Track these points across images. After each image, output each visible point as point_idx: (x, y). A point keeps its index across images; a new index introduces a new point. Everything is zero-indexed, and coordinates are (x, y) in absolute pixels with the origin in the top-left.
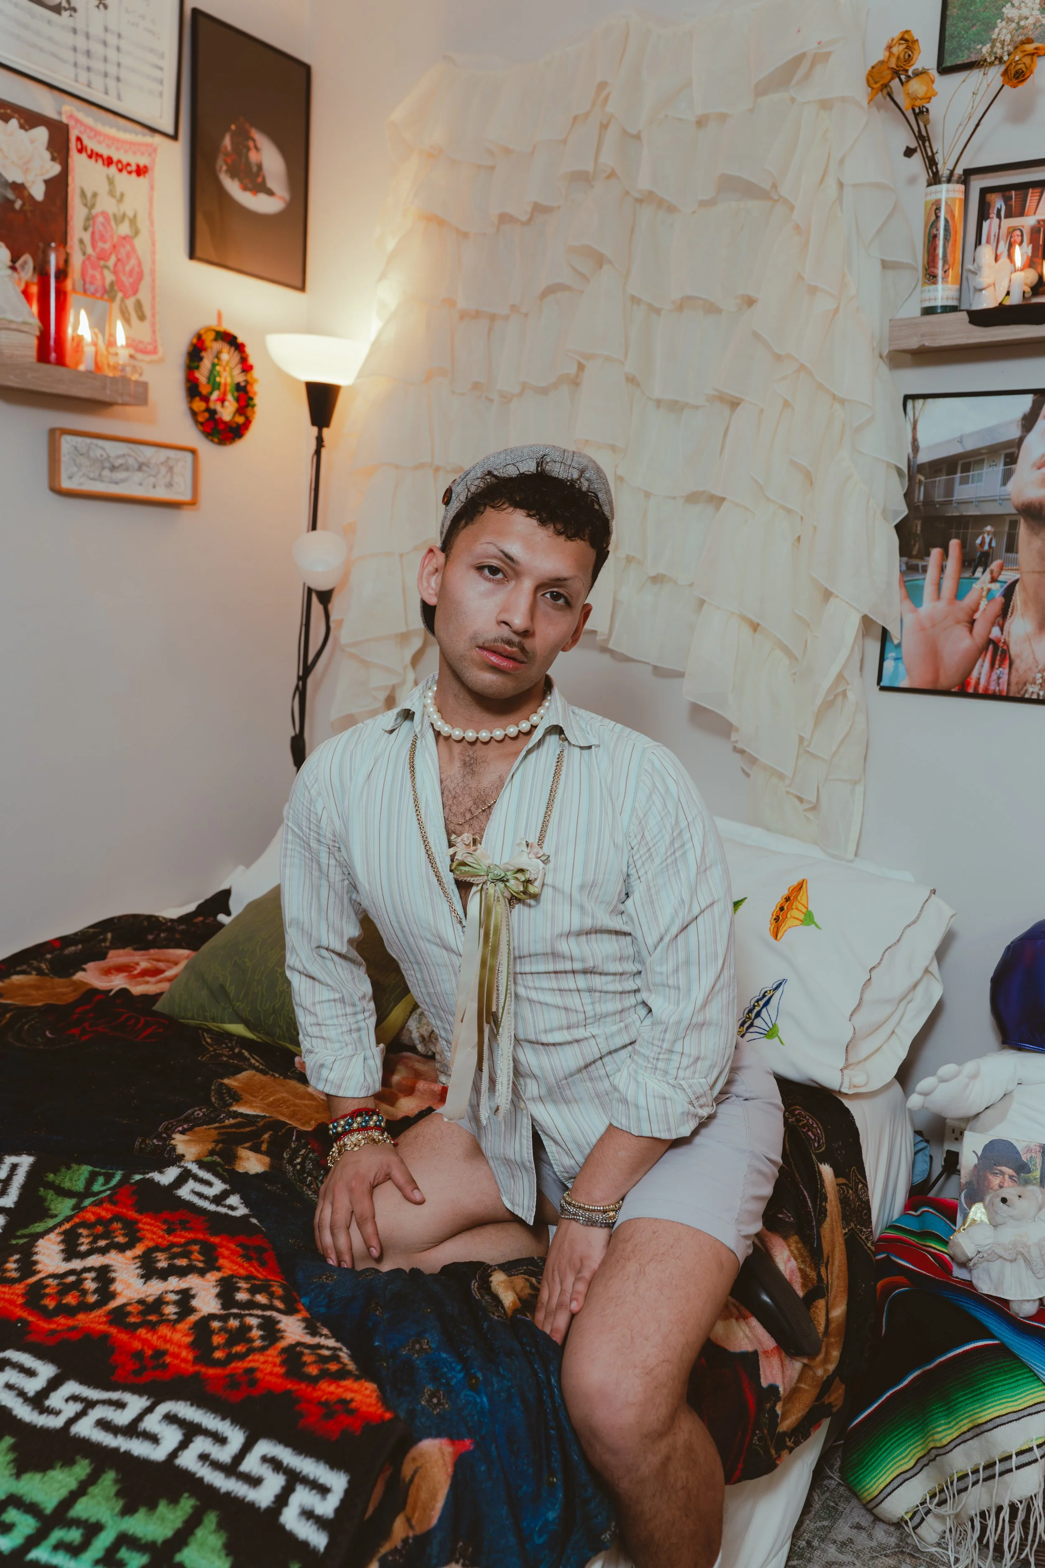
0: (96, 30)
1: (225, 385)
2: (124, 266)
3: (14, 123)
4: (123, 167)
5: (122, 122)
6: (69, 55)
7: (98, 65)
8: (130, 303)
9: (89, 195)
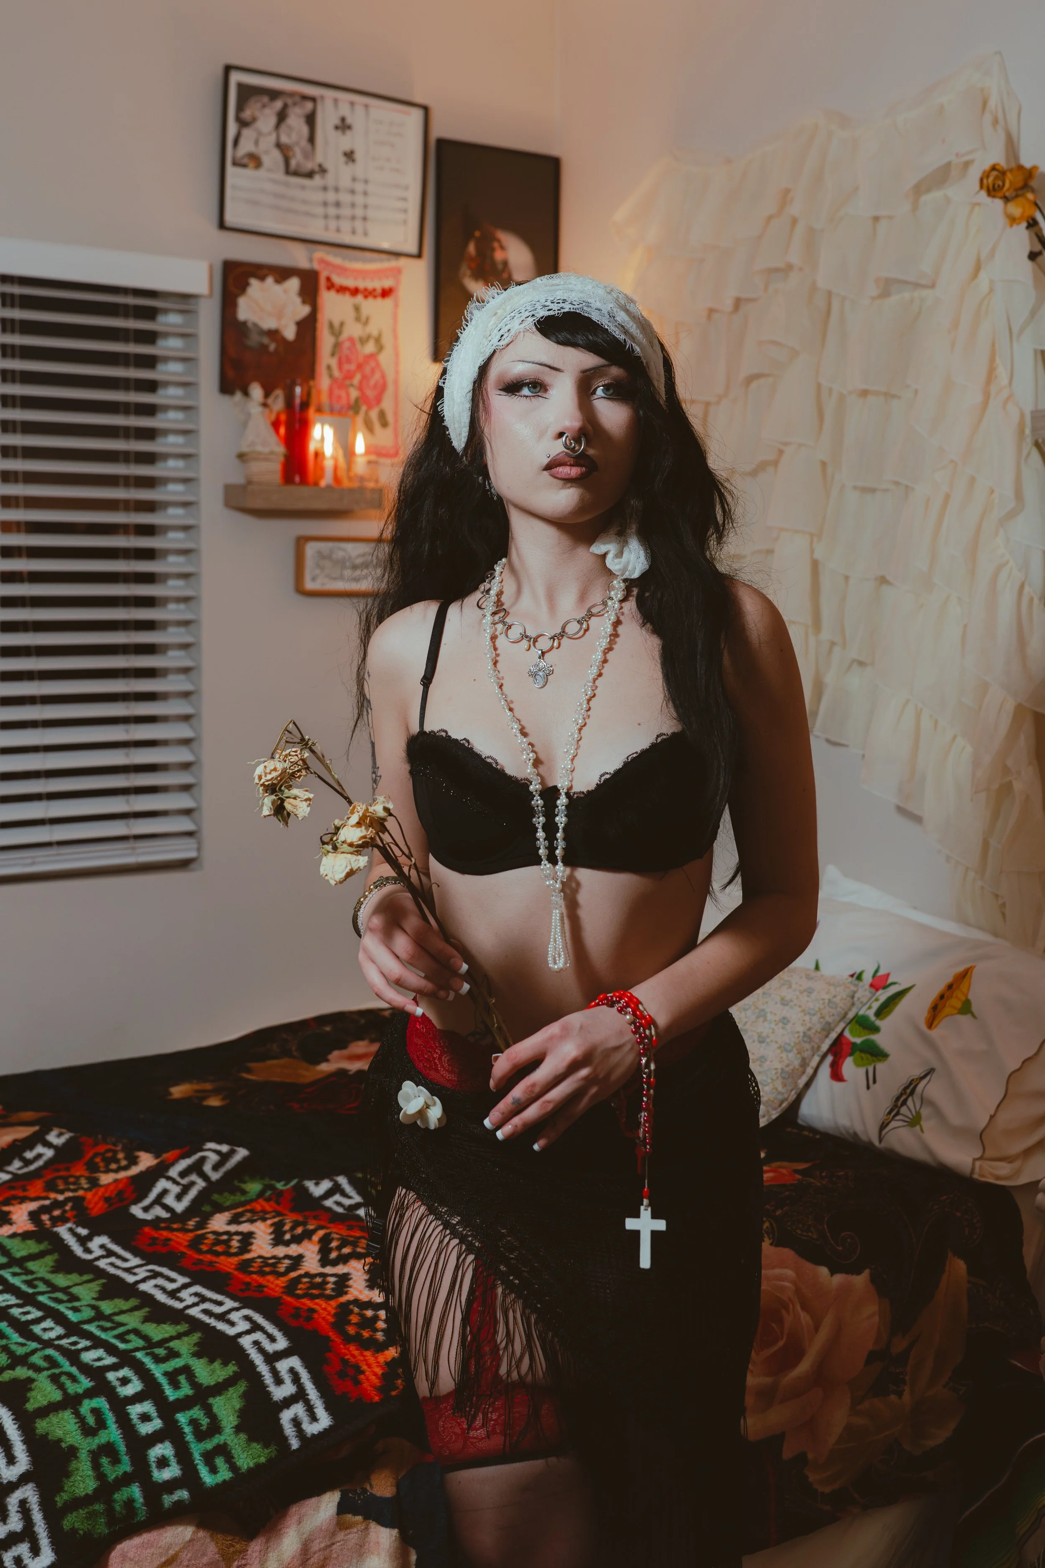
0: (345, 182)
2: (368, 380)
3: (270, 280)
4: (368, 294)
5: (368, 255)
6: (320, 210)
7: (346, 212)
8: (374, 414)
9: (336, 324)
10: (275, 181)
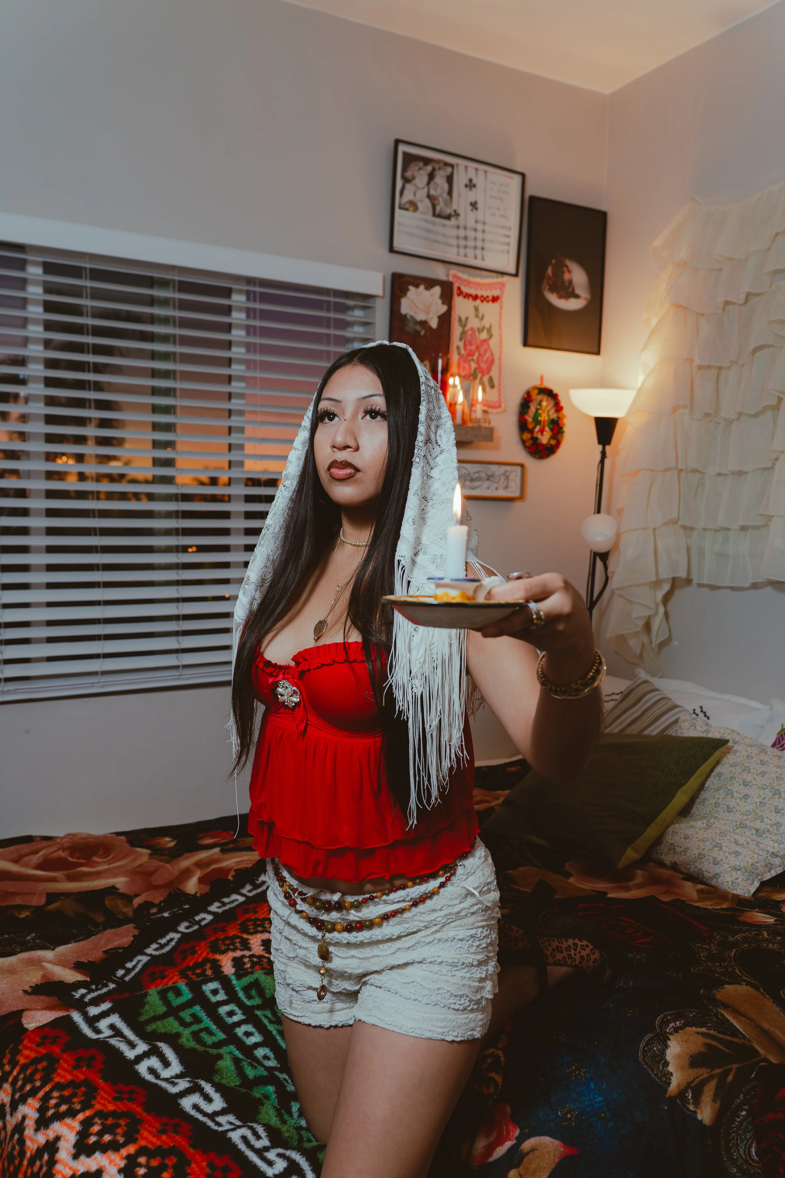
0: (471, 223)
1: (544, 421)
2: (482, 357)
3: (422, 287)
4: (484, 299)
5: (484, 273)
6: (454, 242)
7: (471, 243)
8: (486, 379)
9: (463, 319)
10: (426, 221)
